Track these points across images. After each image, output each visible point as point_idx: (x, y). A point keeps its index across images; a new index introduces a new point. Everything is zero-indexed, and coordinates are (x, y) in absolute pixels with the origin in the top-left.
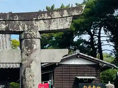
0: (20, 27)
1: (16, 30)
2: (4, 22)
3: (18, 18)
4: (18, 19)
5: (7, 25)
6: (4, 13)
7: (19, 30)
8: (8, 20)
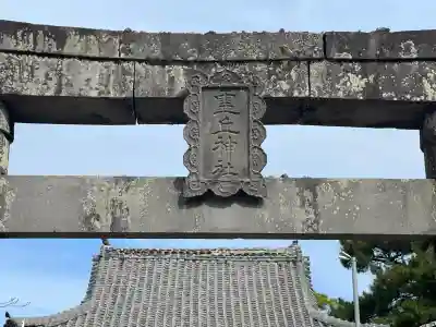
0: (427, 85)
1: (408, 97)
2: (357, 67)
3: (413, 49)
4: (415, 56)
5: (371, 78)
6: (357, 31)
7: (423, 98)
8: (374, 57)
